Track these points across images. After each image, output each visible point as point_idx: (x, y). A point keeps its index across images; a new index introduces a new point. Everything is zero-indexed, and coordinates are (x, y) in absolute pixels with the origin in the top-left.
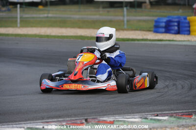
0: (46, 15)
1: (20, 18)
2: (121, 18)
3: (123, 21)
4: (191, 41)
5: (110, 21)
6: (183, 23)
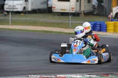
0: (25, 19)
1: (11, 20)
2: (68, 22)
3: (69, 23)
4: (107, 35)
5: (62, 23)
6: (103, 25)
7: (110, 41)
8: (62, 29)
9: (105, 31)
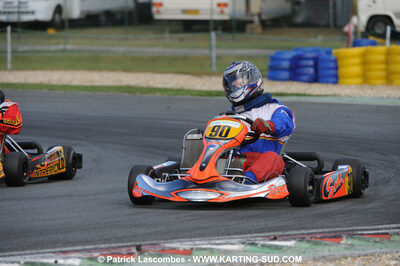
0: (61, 47)
1: (13, 52)
2: (206, 52)
3: (210, 58)
4: (340, 96)
5: (185, 58)
6: (324, 60)
7: (348, 117)
8: (187, 77)
9: (334, 79)
